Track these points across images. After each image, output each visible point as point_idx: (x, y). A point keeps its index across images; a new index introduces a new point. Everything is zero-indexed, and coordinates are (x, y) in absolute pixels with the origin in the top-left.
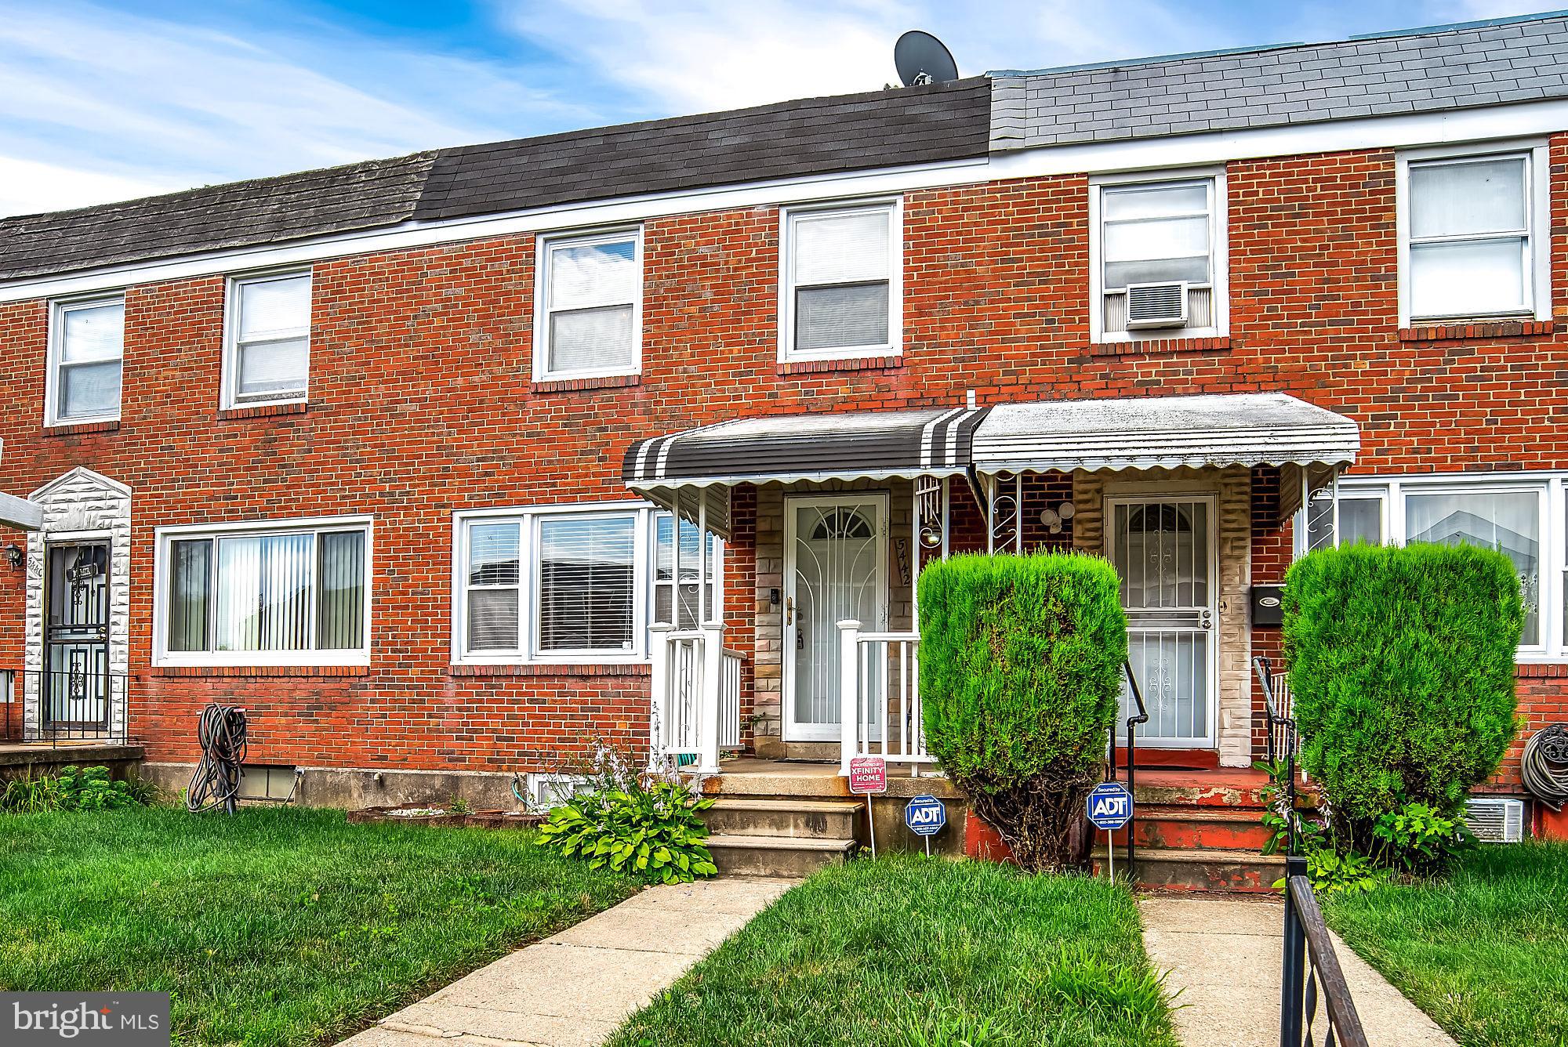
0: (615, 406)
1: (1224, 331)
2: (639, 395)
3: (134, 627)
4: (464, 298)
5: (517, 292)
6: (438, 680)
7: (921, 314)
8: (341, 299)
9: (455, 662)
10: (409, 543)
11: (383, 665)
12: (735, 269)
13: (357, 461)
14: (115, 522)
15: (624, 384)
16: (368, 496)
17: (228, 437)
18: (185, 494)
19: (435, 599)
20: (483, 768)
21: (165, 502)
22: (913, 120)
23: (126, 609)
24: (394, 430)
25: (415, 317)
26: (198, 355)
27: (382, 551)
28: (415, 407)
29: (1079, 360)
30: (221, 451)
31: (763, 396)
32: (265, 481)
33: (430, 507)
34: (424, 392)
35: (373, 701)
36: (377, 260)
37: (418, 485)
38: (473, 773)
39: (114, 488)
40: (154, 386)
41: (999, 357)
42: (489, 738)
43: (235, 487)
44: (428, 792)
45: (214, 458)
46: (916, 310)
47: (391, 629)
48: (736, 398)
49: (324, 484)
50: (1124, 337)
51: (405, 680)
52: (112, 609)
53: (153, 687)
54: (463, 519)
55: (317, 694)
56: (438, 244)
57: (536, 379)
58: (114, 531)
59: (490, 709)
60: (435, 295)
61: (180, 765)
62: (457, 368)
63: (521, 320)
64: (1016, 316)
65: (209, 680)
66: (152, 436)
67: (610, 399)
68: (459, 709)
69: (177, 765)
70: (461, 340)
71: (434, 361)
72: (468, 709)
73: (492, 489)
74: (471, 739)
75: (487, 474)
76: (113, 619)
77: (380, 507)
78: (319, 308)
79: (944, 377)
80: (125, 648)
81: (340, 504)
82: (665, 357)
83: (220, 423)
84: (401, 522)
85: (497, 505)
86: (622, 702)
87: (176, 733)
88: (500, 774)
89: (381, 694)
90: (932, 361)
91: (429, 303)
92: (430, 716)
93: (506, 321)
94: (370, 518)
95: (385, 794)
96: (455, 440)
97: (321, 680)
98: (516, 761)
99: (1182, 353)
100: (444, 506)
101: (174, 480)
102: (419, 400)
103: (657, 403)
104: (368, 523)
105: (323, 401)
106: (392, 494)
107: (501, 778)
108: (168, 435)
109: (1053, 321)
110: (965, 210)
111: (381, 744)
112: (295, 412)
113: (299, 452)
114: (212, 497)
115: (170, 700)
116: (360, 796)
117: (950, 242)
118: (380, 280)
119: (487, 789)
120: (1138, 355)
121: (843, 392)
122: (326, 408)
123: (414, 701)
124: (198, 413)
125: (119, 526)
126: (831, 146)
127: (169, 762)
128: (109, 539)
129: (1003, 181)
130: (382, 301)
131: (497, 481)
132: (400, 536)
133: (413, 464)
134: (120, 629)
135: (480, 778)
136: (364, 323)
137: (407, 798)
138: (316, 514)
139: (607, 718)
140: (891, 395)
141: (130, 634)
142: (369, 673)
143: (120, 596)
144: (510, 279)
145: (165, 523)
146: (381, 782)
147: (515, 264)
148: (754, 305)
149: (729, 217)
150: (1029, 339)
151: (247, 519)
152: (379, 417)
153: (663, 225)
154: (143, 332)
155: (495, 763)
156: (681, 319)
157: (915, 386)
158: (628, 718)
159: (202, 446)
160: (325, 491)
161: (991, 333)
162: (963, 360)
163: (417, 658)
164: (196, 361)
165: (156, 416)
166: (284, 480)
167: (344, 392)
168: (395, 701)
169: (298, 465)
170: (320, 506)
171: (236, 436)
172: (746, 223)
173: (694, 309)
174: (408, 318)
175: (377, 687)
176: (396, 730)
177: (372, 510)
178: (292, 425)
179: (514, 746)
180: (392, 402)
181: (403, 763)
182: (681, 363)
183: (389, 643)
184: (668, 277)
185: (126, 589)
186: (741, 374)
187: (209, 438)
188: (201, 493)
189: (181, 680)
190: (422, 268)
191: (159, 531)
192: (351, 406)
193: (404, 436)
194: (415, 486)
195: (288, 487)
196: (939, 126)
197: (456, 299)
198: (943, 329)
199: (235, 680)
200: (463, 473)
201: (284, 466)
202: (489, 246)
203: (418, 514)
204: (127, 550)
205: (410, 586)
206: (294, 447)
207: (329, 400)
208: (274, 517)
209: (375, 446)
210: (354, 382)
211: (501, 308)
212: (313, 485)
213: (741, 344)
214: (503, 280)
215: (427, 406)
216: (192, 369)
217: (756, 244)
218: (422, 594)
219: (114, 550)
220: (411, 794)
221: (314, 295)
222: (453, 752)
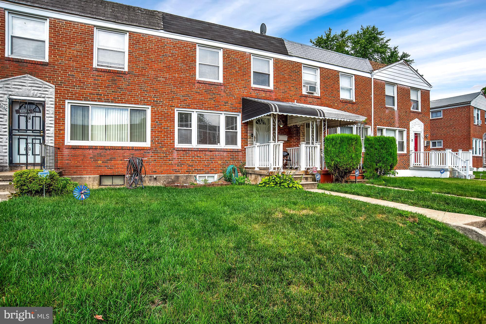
0: (217, 89)
1: (319, 96)
2: (223, 88)
3: (57, 132)
4: (178, 54)
5: (192, 56)
6: (171, 151)
7: (277, 83)
8: (139, 45)
9: (175, 147)
10: (162, 115)
11: (154, 147)
12: (243, 65)
13: (146, 91)
14: (47, 96)
15: (220, 84)
16: (149, 101)
17: (97, 76)
18: (79, 91)
19: (171, 130)
20: (185, 173)
21: (70, 92)
22: (273, 43)
23: (53, 125)
24: (157, 84)
25: (163, 56)
26: (84, 48)
27: (154, 116)
28: (164, 80)
29: (301, 96)
30: (94, 80)
31: (249, 93)
32: (112, 92)
33: (169, 106)
34: (166, 76)
35: (151, 157)
36: (151, 37)
37: (165, 100)
38: (182, 175)
39: (46, 85)
40: (64, 54)
41: (289, 93)
42: (186, 166)
43: (101, 92)
44: (170, 180)
45: (92, 82)
46: (276, 82)
47: (157, 137)
48: (243, 92)
49: (134, 95)
50: (306, 94)
51: (161, 151)
52: (46, 125)
53: (66, 152)
54: (177, 110)
55: (132, 154)
56: (170, 38)
57: (197, 79)
58: (47, 99)
59: (187, 159)
60: (169, 51)
61: (79, 176)
62: (176, 72)
63: (193, 64)
64: (292, 86)
65: (91, 150)
66: (64, 70)
67: (216, 87)
68: (178, 159)
69: (78, 176)
70: (177, 65)
71: (169, 68)
72: (180, 159)
73: (186, 104)
74: (181, 166)
75: (185, 100)
76: (46, 128)
77: (154, 105)
78: (131, 45)
79: (281, 95)
80: (53, 139)
81: (140, 102)
82: (229, 80)
83: (95, 71)
84: (160, 109)
85: (188, 108)
86: (220, 157)
87: (76, 166)
88: (190, 175)
89: (154, 155)
90: (279, 92)
91: (167, 53)
92: (169, 160)
93: (189, 63)
94: (150, 107)
95: (157, 181)
96: (176, 90)
97: (134, 150)
98: (194, 171)
99: (315, 98)
100: (173, 107)
101: (74, 86)
102: (165, 78)
103: (227, 90)
104: (149, 108)
105: (133, 72)
106: (157, 101)
107: (190, 176)
108: (72, 71)
109: (297, 89)
110: (284, 64)
111: (154, 168)
112: (124, 73)
113: (125, 85)
114: (91, 93)
115: (74, 156)
116: (149, 182)
117: (281, 70)
118: (152, 43)
119: (187, 178)
120: (309, 97)
121: (264, 95)
122: (135, 74)
123: (164, 157)
124: (85, 66)
125: (49, 98)
126: (260, 44)
127: (74, 175)
128: (44, 102)
129: (289, 61)
130: (152, 49)
131: (188, 102)
132: (160, 113)
133: (163, 94)
134: (50, 131)
135: (185, 176)
136: (147, 53)
137: (164, 182)
138: (132, 104)
139: (216, 161)
140: (272, 97)
141: (55, 134)
142: (150, 149)
143: (50, 121)
144: (190, 53)
145: (70, 99)
146: (155, 179)
147: (191, 49)
148: (247, 73)
149: (241, 53)
150: (294, 91)
151: (105, 102)
152: (152, 80)
153: (227, 50)
154: (58, 35)
155: (188, 172)
156: (232, 73)
157: (276, 96)
158: (221, 161)
159: (86, 77)
160: (135, 98)
161: (288, 89)
162: (284, 93)
163: (165, 145)
164: (83, 50)
165: (65, 64)
166: (120, 92)
167: (140, 71)
168: (159, 157)
169: (125, 89)
170: (133, 101)
171: (101, 76)
172: (245, 55)
173: (234, 71)
174: (161, 55)
175: (153, 153)
176: (159, 164)
177: (151, 105)
178: (122, 77)
179: (193, 168)
180: (156, 77)
181: (162, 173)
182: (232, 82)
183: (156, 141)
184: (228, 62)
185: (53, 119)
186: (244, 87)
187: (90, 75)
188: (86, 92)
189: (79, 150)
190: (165, 43)
191: (67, 101)
192: (143, 75)
193: (161, 86)
194: (164, 100)
195: (121, 95)
196: (277, 46)
197: (175, 54)
198: (280, 86)
199: (102, 150)
200: (178, 99)
201: (120, 88)
202: (184, 43)
203: (165, 108)
204: (53, 106)
205: (163, 126)
206: (124, 83)
207: (135, 72)
208: (116, 102)
209: (151, 88)
210: (143, 69)
211: (188, 59)
212: (130, 95)
213: (244, 81)
214: (188, 53)
215: (167, 80)
216: (81, 52)
217: (247, 61)
218: (166, 128)
219: (46, 105)
220: (165, 181)
221: (129, 41)
222: (176, 170)
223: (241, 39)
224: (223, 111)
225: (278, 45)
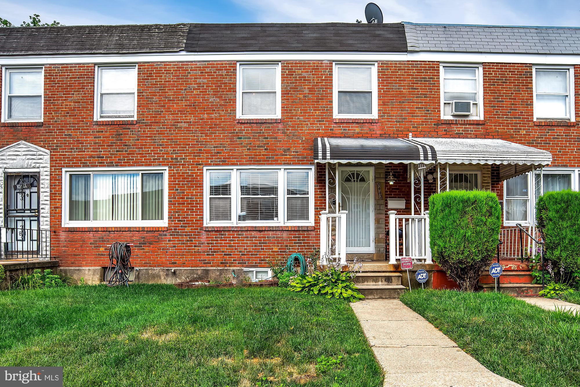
0: (271, 130)
1: (482, 118)
2: (280, 126)
3: (52, 210)
4: (207, 84)
5: (229, 83)
6: (198, 232)
7: (384, 105)
8: (151, 79)
9: (205, 225)
10: (185, 178)
11: (173, 226)
12: (317, 83)
13: (161, 145)
14: (41, 165)
15: (275, 122)
16: (166, 159)
17: (98, 132)
18: (77, 155)
19: (197, 201)
20: (218, 266)
21: (67, 158)
22: (379, 36)
23: (48, 202)
24: (177, 134)
25: (185, 89)
26: (82, 97)
27: (173, 181)
28: (186, 125)
29: (437, 125)
30: (95, 138)
31: (328, 130)
32: (117, 151)
33: (194, 164)
34: (190, 119)
35: (169, 241)
36: (167, 65)
37: (188, 156)
38: (214, 268)
39: (41, 151)
40: (60, 108)
41: (411, 122)
42: (221, 255)
43: (102, 153)
44: (195, 276)
45: (92, 140)
46: (382, 103)
47: (177, 212)
48: (318, 130)
49: (145, 154)
50: (451, 118)
51: (184, 232)
52: (41, 202)
53: (63, 236)
54: (207, 170)
55: (144, 238)
56: (195, 61)
57: (237, 117)
58: (41, 169)
59: (221, 243)
60: (194, 81)
61: (78, 268)
62: (204, 111)
63: (231, 94)
64: (417, 108)
65: (91, 233)
66: (60, 129)
67: (269, 127)
68: (208, 243)
69: (76, 268)
70: (206, 100)
71: (194, 107)
72: (212, 243)
73: (221, 158)
74: (213, 255)
75: (218, 153)
76: (41, 207)
77: (172, 164)
78: (141, 82)
79: (393, 127)
80: (48, 219)
81: (153, 162)
82: (290, 113)
83: (95, 126)
84: (181, 170)
85: (223, 165)
86: (276, 240)
87: (75, 255)
88: (226, 268)
89: (173, 238)
90: (388, 121)
91: (191, 84)
92: (195, 246)
93: (225, 94)
94: (167, 168)
95: (176, 277)
96: (204, 139)
97: (145, 232)
98: (232, 263)
99: (470, 124)
100: (200, 164)
101: (72, 149)
102: (188, 122)
103: (287, 130)
104: (166, 170)
105: (144, 120)
106: (177, 159)
107: (227, 270)
108: (68, 129)
109: (428, 111)
110: (399, 70)
111: (173, 258)
112: (131, 123)
113: (133, 140)
114: (91, 156)
115: (72, 241)
116: (165, 278)
117: (394, 80)
118: (169, 73)
119: (221, 274)
120: (456, 124)
121: (357, 130)
122: (146, 123)
123: (188, 241)
124: (83, 121)
125: (44, 167)
126: (351, 42)
127: (71, 267)
128: (39, 173)
129: (412, 61)
130: (170, 81)
131: (222, 156)
132: (181, 176)
133: (186, 147)
134: (46, 211)
135: (218, 270)
136: (162, 90)
137: (186, 278)
138: (142, 165)
139: (270, 246)
140: (374, 132)
141: (51, 213)
142: (167, 229)
143: (45, 196)
144: (227, 78)
145: (67, 167)
146: (174, 273)
147: (229, 72)
148: (324, 96)
149: (314, 63)
150: (421, 116)
151: (108, 166)
152: (170, 128)
153: (289, 64)
154: (54, 85)
155: (224, 264)
156: (296, 99)
157: (383, 129)
158: (278, 246)
159: (85, 135)
160: (146, 156)
161: (408, 113)
162: (399, 122)
163: (189, 224)
164: (81, 99)
165: (61, 121)
166: (126, 151)
167: (153, 117)
168: (180, 241)
169: (132, 145)
170: (143, 162)
171: (102, 132)
172: (321, 66)
173: (302, 96)
174: (182, 89)
175: (171, 235)
176: (180, 252)
177: (168, 165)
178: (129, 129)
179: (232, 257)
180: (175, 122)
181: (184, 265)
182: (297, 116)
183: (177, 218)
184: (291, 83)
185: (48, 194)
186: (320, 121)
187: (89, 132)
188: (86, 155)
189: (77, 233)
190: (188, 70)
191: (64, 170)
192: (157, 123)
193: (181, 136)
194: (187, 156)
195: (128, 154)
196: (388, 39)
197: (203, 84)
198: (392, 110)
199: (104, 233)
200: (208, 152)
201: (126, 145)
202: (217, 64)
203: (189, 167)
204: (48, 178)
205: (185, 195)
206: (131, 138)
207: (147, 120)
208: (122, 166)
209: (169, 139)
210: (158, 113)
211: (223, 89)
212: (140, 154)
213: (320, 110)
214: (224, 78)
215: (192, 125)
216: (79, 102)
217: (324, 74)
218: (191, 198)
219: (41, 177)
220: (188, 277)
221: (138, 76)
222: (205, 260)
223: (317, 39)
224: (280, 164)
225: (391, 36)
